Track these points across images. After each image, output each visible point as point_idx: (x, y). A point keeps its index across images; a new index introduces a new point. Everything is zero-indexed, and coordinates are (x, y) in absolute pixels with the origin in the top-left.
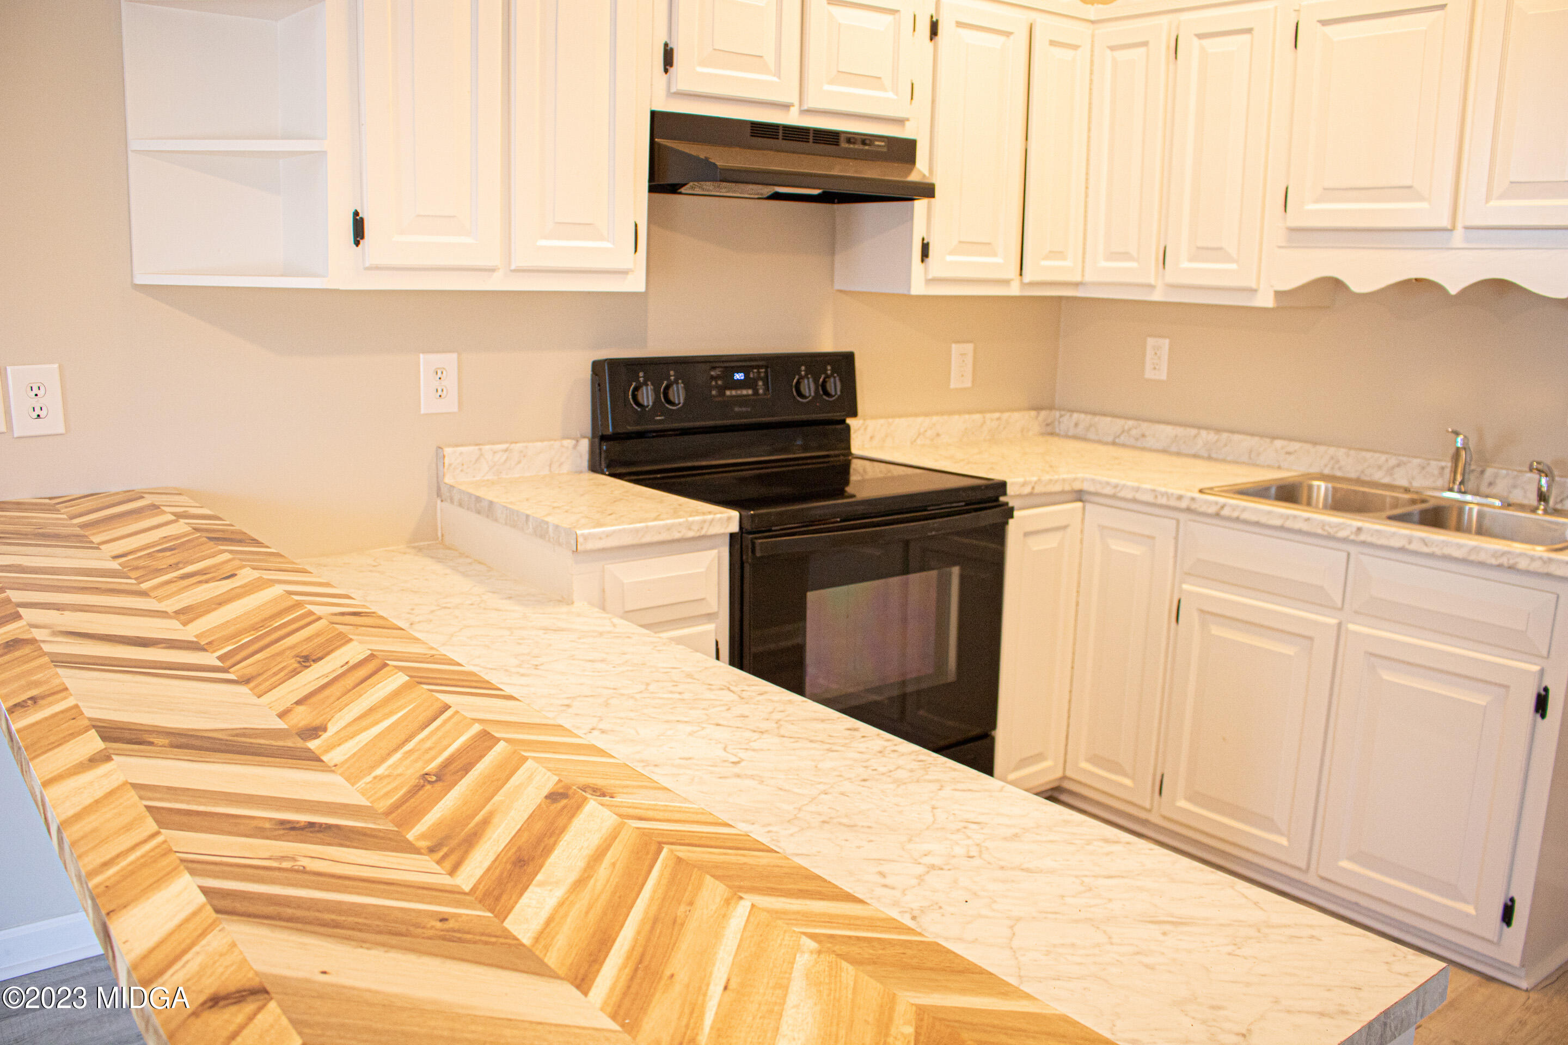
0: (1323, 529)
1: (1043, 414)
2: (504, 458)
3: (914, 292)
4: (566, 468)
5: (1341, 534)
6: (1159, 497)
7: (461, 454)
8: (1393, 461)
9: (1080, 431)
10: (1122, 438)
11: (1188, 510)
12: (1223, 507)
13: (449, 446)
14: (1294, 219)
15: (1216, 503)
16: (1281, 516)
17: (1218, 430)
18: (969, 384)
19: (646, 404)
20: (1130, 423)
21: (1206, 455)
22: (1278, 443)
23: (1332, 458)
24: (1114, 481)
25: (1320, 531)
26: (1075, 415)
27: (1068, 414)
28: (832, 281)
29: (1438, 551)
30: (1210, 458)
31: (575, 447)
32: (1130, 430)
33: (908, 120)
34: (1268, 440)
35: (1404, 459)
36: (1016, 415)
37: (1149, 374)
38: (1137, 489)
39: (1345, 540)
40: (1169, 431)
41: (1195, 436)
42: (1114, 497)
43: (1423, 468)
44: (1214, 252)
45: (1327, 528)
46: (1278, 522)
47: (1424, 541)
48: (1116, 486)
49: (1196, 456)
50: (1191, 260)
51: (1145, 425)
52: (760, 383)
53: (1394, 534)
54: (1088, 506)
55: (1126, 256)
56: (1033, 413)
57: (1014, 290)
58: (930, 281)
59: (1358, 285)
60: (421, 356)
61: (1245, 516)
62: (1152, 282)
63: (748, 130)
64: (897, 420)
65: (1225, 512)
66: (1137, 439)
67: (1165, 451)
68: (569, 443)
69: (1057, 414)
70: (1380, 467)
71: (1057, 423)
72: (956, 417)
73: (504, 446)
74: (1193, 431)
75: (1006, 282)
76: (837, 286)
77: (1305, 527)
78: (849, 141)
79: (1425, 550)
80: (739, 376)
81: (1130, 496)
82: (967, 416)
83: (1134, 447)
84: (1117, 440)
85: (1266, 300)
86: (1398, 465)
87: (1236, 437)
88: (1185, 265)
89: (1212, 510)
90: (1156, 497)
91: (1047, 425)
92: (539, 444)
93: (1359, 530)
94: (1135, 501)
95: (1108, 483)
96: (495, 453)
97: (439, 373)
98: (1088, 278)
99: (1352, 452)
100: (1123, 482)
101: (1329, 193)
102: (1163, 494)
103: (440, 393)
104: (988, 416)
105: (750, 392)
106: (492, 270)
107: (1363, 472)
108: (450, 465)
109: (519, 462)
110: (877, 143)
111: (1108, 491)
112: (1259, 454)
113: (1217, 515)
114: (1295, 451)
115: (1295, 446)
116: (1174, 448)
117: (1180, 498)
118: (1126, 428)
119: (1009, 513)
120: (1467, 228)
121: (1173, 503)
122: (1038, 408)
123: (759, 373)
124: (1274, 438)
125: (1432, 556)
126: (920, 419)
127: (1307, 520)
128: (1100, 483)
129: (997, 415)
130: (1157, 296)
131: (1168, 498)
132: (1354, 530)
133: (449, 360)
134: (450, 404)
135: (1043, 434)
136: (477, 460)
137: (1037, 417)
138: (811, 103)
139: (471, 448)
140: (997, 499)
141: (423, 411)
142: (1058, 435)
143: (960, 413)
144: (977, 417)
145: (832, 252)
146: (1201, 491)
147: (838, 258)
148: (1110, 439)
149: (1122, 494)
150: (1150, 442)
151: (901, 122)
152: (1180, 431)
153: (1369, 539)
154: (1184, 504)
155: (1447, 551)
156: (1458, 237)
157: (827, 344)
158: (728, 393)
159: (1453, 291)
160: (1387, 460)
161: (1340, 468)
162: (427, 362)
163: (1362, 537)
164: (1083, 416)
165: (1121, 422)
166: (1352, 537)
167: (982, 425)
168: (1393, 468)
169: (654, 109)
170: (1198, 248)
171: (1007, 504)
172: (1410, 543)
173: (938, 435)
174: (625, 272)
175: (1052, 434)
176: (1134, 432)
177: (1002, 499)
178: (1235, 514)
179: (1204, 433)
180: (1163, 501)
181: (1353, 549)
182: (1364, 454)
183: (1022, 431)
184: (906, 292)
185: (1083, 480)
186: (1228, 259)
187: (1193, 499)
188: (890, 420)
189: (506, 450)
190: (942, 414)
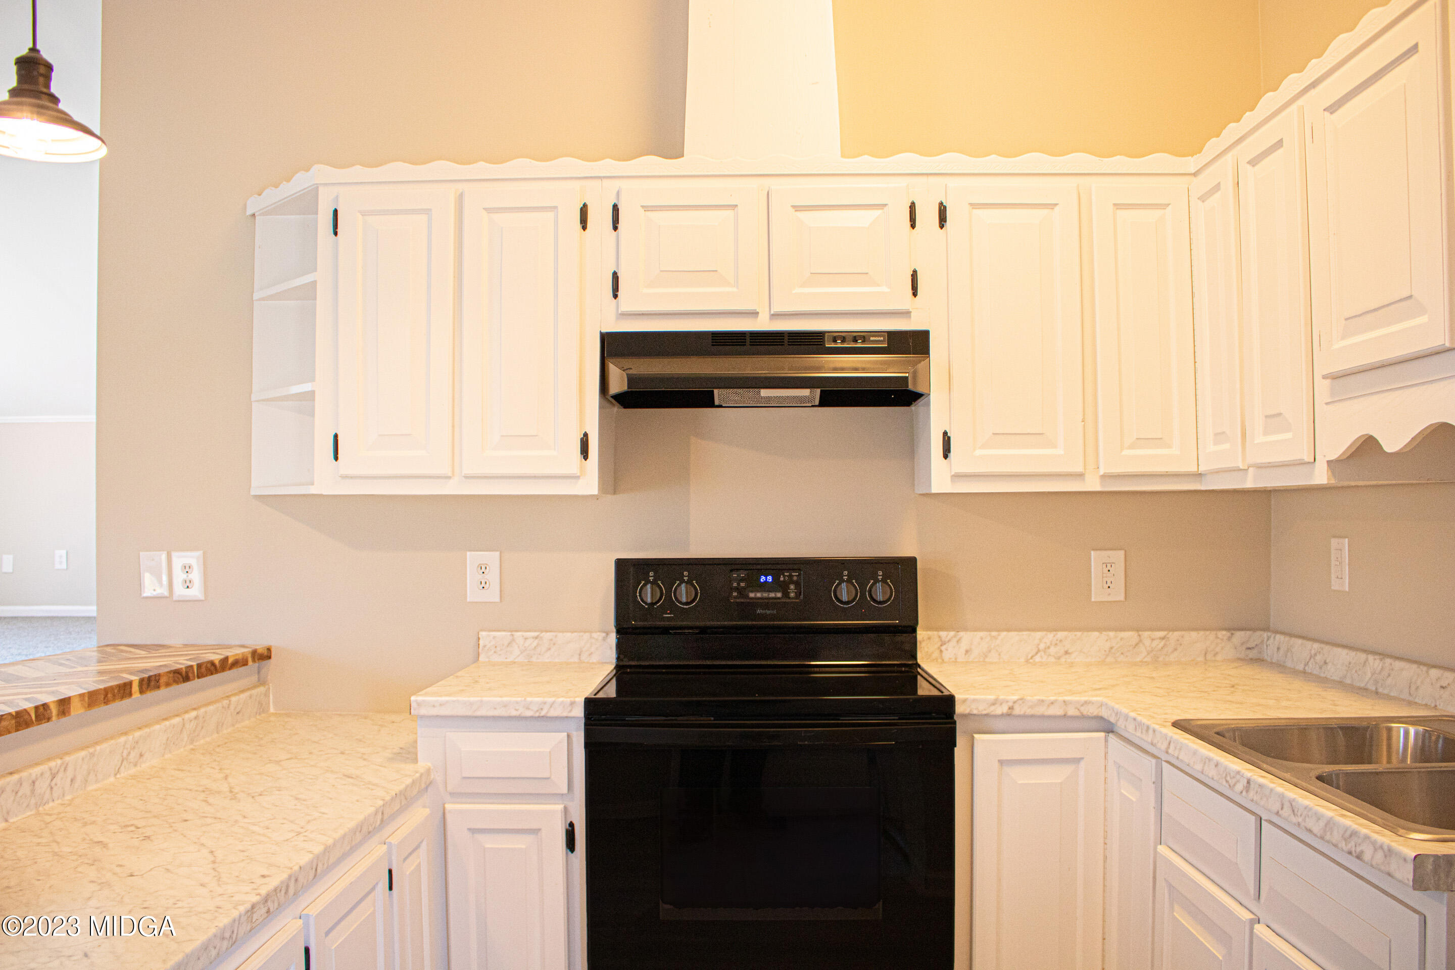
1: (1241, 635)
2: (535, 644)
3: (934, 490)
7: (494, 638)
9: (1278, 657)
10: (1309, 666)
13: (486, 630)
17: (1383, 656)
18: (1124, 598)
20: (1315, 646)
26: (1278, 637)
27: (1273, 636)
28: (913, 485)
31: (604, 639)
32: (1316, 655)
33: (909, 311)
36: (1192, 635)
41: (1365, 664)
44: (1276, 420)
50: (1265, 431)
51: (1327, 649)
52: (792, 587)
55: (1224, 436)
56: (1223, 634)
58: (957, 477)
59: (1389, 443)
60: (468, 553)
63: (710, 340)
66: (1320, 668)
68: (599, 635)
72: (1096, 634)
73: (536, 634)
74: (1363, 657)
76: (918, 487)
78: (835, 340)
80: (765, 579)
82: (1112, 634)
84: (1305, 670)
85: (1324, 476)
87: (1397, 665)
91: (1248, 649)
92: (569, 634)
96: (526, 639)
97: (482, 568)
98: (1202, 467)
103: (483, 585)
104: (1150, 634)
105: (779, 595)
106: (447, 477)
108: (485, 646)
109: (549, 649)
110: (872, 339)
114: (1449, 685)
118: (1313, 652)
122: (1232, 629)
123: (791, 576)
124: (1430, 666)
126: (1038, 635)
129: (1165, 634)
133: (492, 558)
134: (492, 595)
135: (1240, 661)
136: (509, 644)
137: (1229, 639)
138: (784, 307)
139: (503, 633)
141: (468, 600)
143: (1100, 630)
144: (1129, 635)
145: (911, 455)
147: (916, 461)
148: (1301, 669)
150: (1330, 673)
151: (903, 314)
158: (751, 595)
162: (473, 558)
164: (1285, 638)
165: (1310, 645)
167: (1136, 645)
169: (604, 331)
170: (1266, 417)
173: (1066, 653)
174: (557, 477)
175: (1259, 661)
176: (1318, 658)
179: (1371, 659)
183: (1206, 655)
184: (929, 491)
186: (1286, 426)
188: (994, 633)
189: (536, 638)
190: (1080, 630)
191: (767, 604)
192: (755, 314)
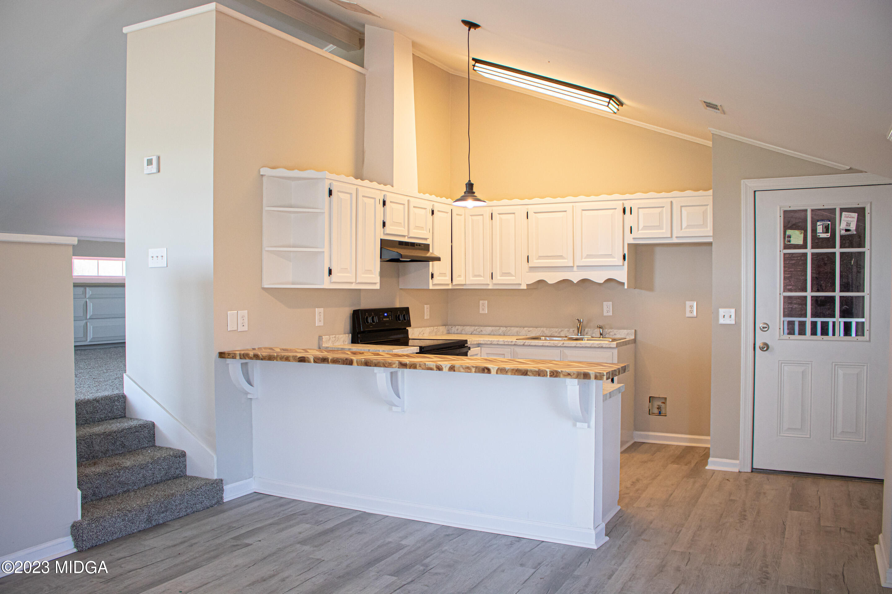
0: (554, 344)
1: (447, 327)
3: (430, 288)
4: (346, 343)
5: (559, 345)
6: (505, 342)
7: (325, 338)
8: (560, 330)
9: (459, 331)
10: (474, 332)
11: (515, 345)
12: (525, 343)
13: (324, 336)
14: (531, 264)
15: (523, 342)
16: (542, 343)
17: (506, 327)
18: (429, 318)
19: (370, 322)
20: (477, 327)
21: (503, 334)
22: (526, 329)
23: (542, 331)
24: (490, 339)
25: (553, 345)
26: (457, 327)
27: (454, 327)
28: (398, 285)
29: (584, 346)
30: (504, 335)
31: (349, 336)
32: (477, 329)
33: (428, 239)
34: (523, 328)
35: (563, 329)
36: (441, 327)
37: (481, 312)
38: (498, 341)
39: (560, 347)
40: (490, 328)
41: (499, 329)
42: (491, 344)
43: (568, 331)
44: (508, 274)
45: (555, 344)
46: (541, 344)
47: (580, 344)
48: (492, 341)
49: (500, 335)
50: (501, 276)
51: (482, 328)
52: (390, 317)
53: (572, 343)
54: (482, 348)
55: (479, 276)
56: (444, 327)
57: (450, 287)
58: (433, 285)
59: (550, 282)
60: (315, 309)
61: (531, 344)
62: (489, 283)
63: (398, 243)
64: (415, 329)
65: (526, 344)
66: (479, 332)
67: (489, 335)
68: (347, 335)
69: (450, 327)
70: (556, 332)
71: (450, 330)
72: (428, 328)
73: (334, 336)
74: (498, 328)
75: (448, 285)
76: (401, 287)
77: (549, 345)
78: (417, 245)
79: (581, 346)
80: (386, 314)
81: (496, 343)
82: (430, 328)
83: (479, 335)
84: (472, 333)
85: (524, 287)
86: (561, 331)
87: (512, 328)
88: (499, 278)
89: (522, 344)
90: (504, 342)
91: (448, 330)
92: (341, 335)
93: (563, 343)
94: (498, 344)
95: (489, 341)
96: (333, 338)
97: (319, 314)
98: (467, 283)
99: (548, 329)
100: (493, 340)
101: (540, 257)
102: (506, 341)
103: (320, 320)
104: (435, 327)
105: (388, 319)
106: (352, 283)
107: (552, 334)
108: (324, 341)
109: (337, 341)
110: (422, 246)
111: (489, 343)
112: (520, 333)
113: (523, 345)
114: (531, 330)
115: (531, 329)
116: (492, 334)
117: (512, 342)
118: (475, 329)
119: (469, 348)
120: (577, 266)
121: (510, 343)
122: (445, 325)
123: (390, 313)
124: (524, 327)
125: (582, 347)
126: (419, 329)
127: (549, 343)
128: (486, 341)
129: (436, 327)
130: (490, 287)
131: (508, 342)
132: (562, 343)
133: (322, 310)
134: (322, 323)
135: (447, 333)
136: (329, 339)
137: (446, 328)
138: (411, 235)
139: (328, 336)
140: (464, 345)
141: (316, 325)
142: (451, 333)
144: (432, 328)
145: (398, 277)
146: (517, 340)
147: (400, 279)
148: (470, 333)
149: (493, 343)
150: (484, 332)
151: (426, 239)
152: (493, 328)
153: (566, 345)
154: (513, 343)
155: (586, 345)
156: (575, 269)
157: (398, 305)
158: (384, 319)
159: (575, 282)
160: (558, 330)
161: (545, 334)
162: (317, 311)
163: (564, 345)
164: (459, 327)
165: (474, 327)
166: (562, 345)
167: (433, 331)
168: (560, 332)
169: (381, 238)
170: (503, 273)
171: (468, 346)
172: (577, 345)
174: (375, 283)
175: (449, 333)
176: (478, 330)
177: (466, 345)
178: (529, 344)
179: (502, 328)
180: (507, 343)
181: (562, 349)
182: (551, 329)
183: (442, 333)
184: (428, 288)
185: (481, 340)
186: (512, 276)
187: (516, 341)
188: (413, 329)
189: (335, 337)
190: (424, 327)
191: (386, 322)
192: (404, 236)
